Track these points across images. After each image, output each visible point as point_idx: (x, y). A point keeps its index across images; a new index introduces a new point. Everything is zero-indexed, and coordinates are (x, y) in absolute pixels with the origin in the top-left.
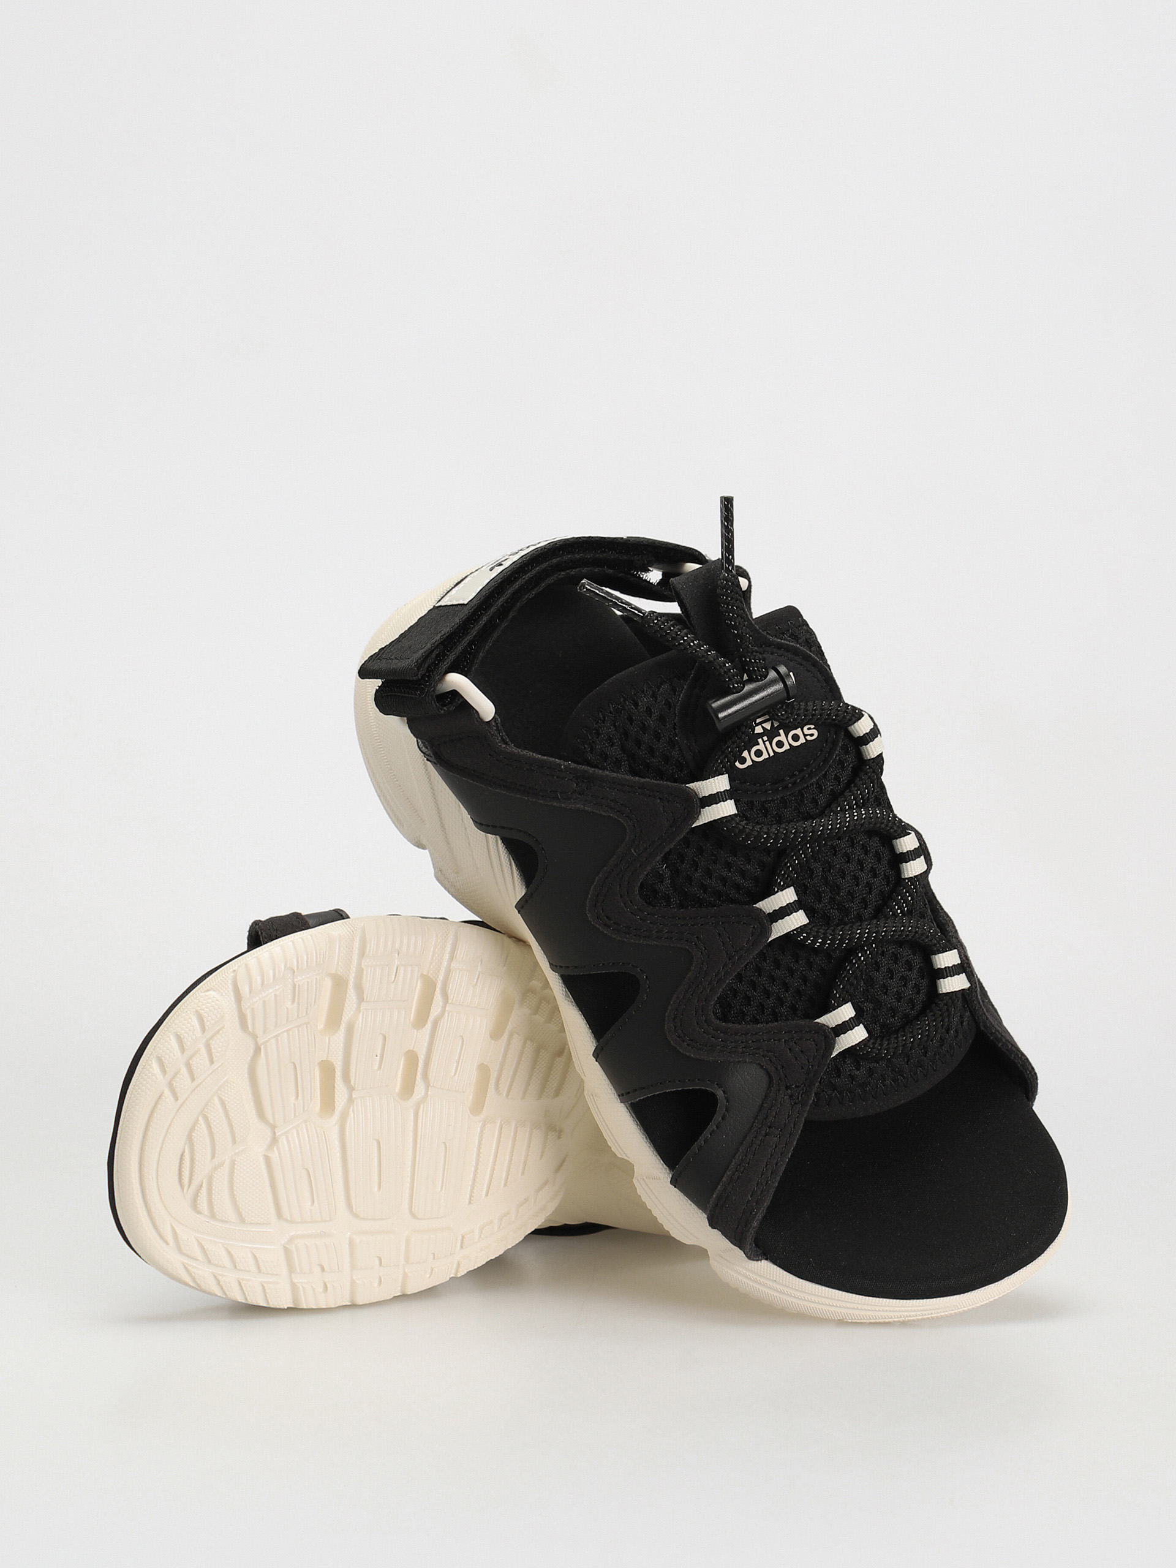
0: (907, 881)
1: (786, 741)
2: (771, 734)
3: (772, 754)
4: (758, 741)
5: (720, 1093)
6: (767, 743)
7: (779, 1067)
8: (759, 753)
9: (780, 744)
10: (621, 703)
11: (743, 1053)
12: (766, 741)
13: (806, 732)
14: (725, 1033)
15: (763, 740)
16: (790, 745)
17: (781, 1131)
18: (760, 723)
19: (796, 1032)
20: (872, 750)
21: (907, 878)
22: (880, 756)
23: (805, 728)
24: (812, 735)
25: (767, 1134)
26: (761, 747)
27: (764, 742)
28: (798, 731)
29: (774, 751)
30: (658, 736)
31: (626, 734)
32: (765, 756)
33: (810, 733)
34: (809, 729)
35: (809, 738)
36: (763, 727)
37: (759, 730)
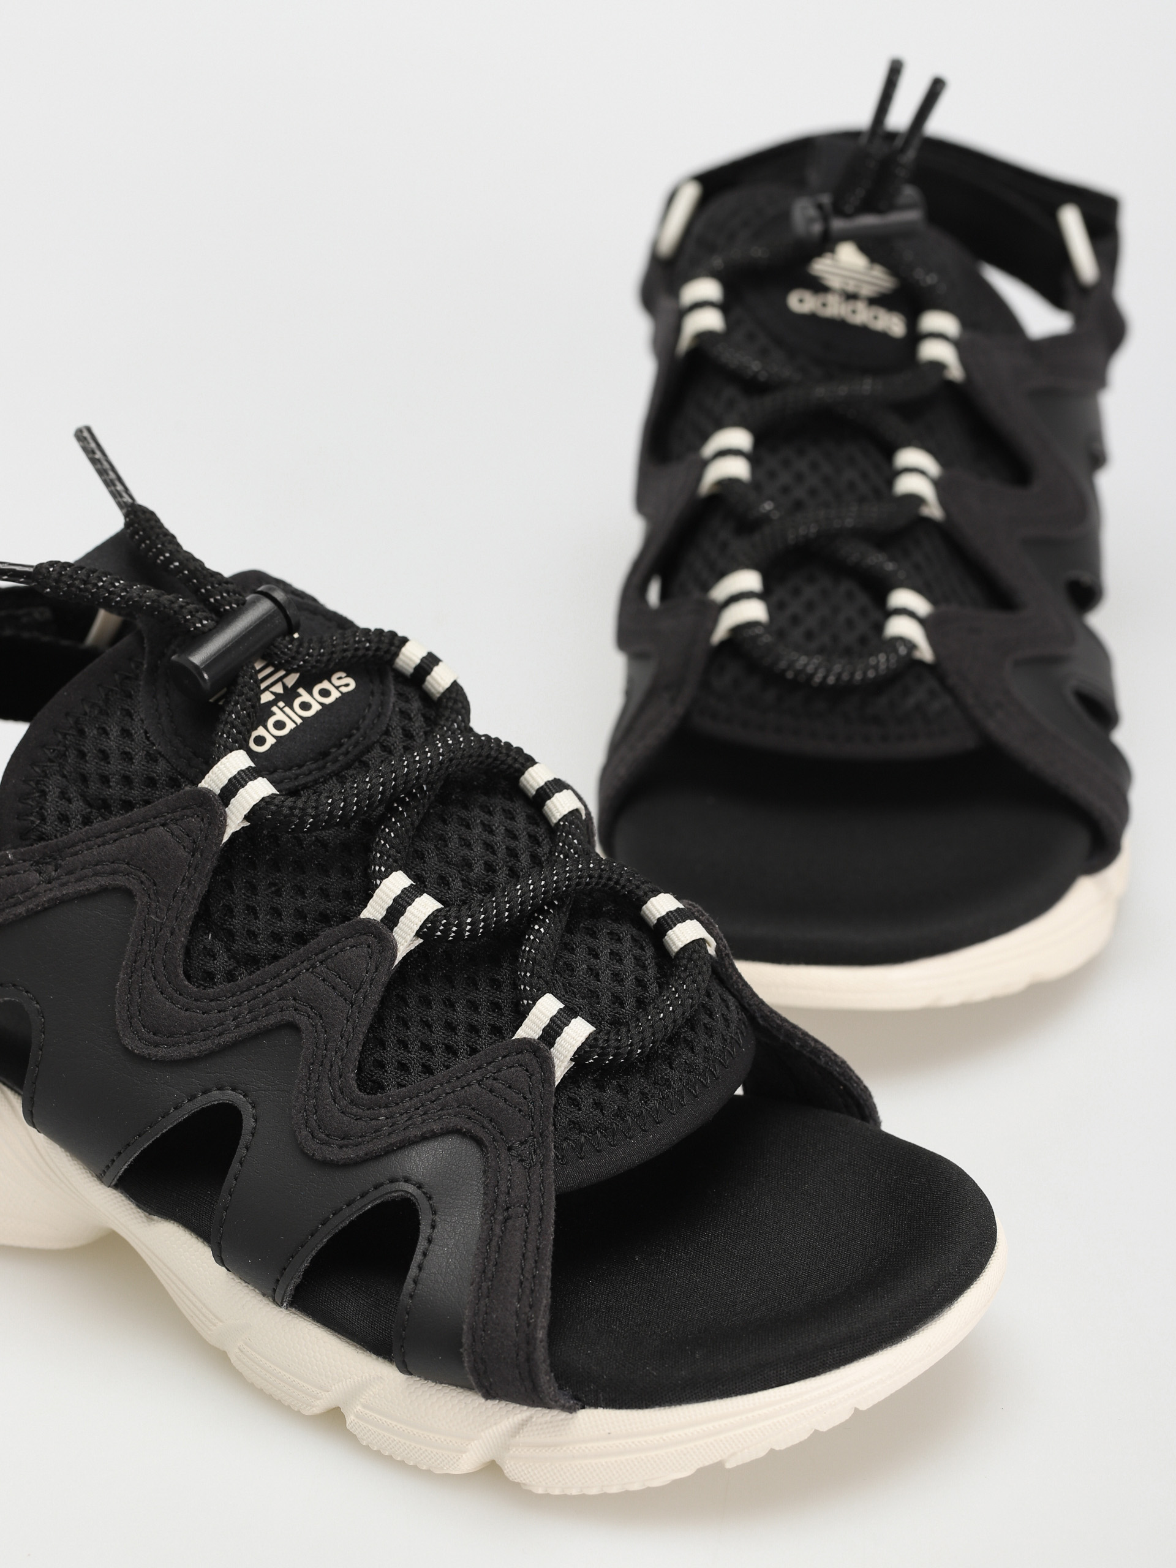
0: (562, 823)
1: (314, 701)
2: (288, 696)
3: (299, 721)
4: (272, 711)
5: (411, 1189)
6: (287, 709)
7: (486, 1122)
8: (280, 725)
9: (305, 706)
10: (60, 742)
11: (424, 1121)
12: (284, 707)
13: (337, 683)
14: (386, 1106)
15: (279, 708)
16: (321, 704)
17: (525, 1207)
18: (267, 688)
19: (489, 1064)
20: (439, 680)
21: (560, 820)
22: (455, 684)
23: (334, 679)
24: (347, 685)
25: (506, 1220)
26: (279, 716)
27: (281, 709)
28: (325, 685)
29: (301, 717)
30: (127, 757)
31: (84, 779)
32: (290, 726)
33: (342, 685)
34: (340, 678)
35: (344, 690)
36: (272, 692)
37: (266, 697)
